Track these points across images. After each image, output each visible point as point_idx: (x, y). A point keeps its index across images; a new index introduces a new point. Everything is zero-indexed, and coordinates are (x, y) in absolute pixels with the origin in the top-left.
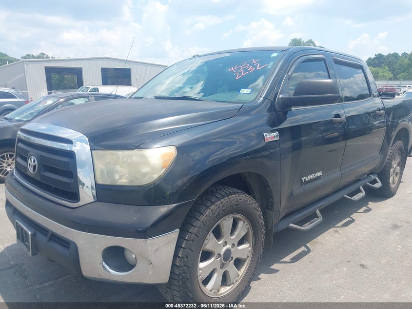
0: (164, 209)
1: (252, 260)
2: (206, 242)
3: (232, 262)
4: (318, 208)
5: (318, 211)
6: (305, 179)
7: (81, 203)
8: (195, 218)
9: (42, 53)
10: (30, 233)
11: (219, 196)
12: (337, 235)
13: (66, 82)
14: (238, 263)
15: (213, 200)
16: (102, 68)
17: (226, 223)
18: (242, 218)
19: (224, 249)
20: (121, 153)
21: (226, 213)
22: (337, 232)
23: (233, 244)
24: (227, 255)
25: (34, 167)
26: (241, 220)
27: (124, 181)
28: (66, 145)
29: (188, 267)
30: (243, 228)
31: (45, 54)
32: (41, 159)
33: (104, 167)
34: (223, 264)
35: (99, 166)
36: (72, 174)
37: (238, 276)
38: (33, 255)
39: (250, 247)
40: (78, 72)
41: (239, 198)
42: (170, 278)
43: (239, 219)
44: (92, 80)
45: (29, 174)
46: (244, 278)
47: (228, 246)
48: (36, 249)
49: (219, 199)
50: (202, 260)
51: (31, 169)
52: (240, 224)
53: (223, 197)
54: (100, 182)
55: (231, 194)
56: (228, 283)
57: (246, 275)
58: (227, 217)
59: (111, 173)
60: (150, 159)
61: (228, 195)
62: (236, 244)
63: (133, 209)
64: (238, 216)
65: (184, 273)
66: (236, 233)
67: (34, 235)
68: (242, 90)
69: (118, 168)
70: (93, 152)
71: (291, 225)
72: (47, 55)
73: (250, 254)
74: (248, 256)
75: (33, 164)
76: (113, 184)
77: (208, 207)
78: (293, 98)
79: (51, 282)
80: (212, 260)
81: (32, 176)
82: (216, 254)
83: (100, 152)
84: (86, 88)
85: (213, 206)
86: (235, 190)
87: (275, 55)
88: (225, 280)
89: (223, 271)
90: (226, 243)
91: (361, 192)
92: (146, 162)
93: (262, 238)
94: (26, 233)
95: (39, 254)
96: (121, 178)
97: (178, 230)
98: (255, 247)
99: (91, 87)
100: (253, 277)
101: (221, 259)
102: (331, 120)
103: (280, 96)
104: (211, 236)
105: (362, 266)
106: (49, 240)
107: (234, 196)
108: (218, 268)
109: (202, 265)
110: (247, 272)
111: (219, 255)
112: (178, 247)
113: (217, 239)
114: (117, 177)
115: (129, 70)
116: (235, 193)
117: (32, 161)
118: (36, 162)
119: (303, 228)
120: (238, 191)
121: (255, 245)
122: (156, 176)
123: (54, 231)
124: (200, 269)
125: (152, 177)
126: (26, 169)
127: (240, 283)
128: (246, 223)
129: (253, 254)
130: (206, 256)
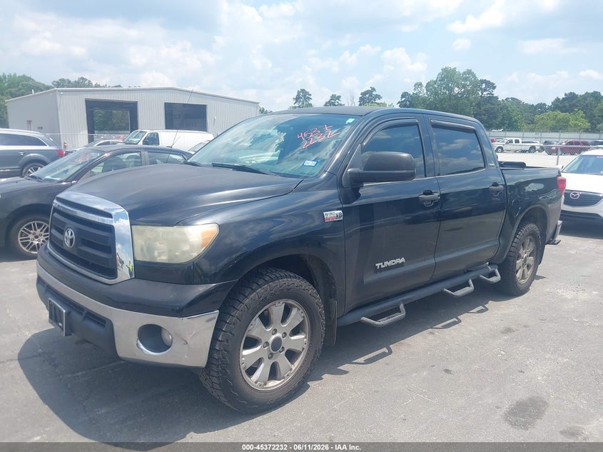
0: (202, 289)
1: (308, 354)
2: (250, 327)
3: (284, 353)
4: (403, 301)
5: (402, 306)
6: (380, 266)
7: (118, 280)
8: (238, 300)
9: (82, 78)
10: (64, 311)
11: (267, 278)
12: (431, 337)
13: (114, 121)
14: (291, 355)
15: (261, 282)
16: (165, 103)
17: (277, 309)
18: (295, 304)
19: (273, 337)
20: (161, 230)
21: (275, 297)
22: (432, 333)
23: (285, 333)
24: (277, 345)
25: (72, 240)
26: (295, 307)
27: (163, 259)
28: (106, 219)
29: (228, 352)
30: (297, 316)
31: (86, 80)
32: (78, 233)
33: (143, 243)
34: (272, 354)
35: (139, 241)
36: (110, 249)
37: (291, 369)
38: (66, 335)
39: (305, 338)
40: (132, 108)
41: (291, 282)
42: (208, 362)
43: (292, 306)
44: (151, 119)
45: (65, 248)
46: (297, 373)
47: (278, 335)
48: (70, 329)
49: (267, 282)
50: (246, 347)
51: (67, 243)
52: (294, 312)
53: (273, 280)
54: (139, 258)
55: (282, 277)
56: (278, 377)
57: (300, 369)
58: (277, 302)
59: (150, 249)
60: (189, 237)
61: (278, 279)
62: (288, 334)
63: (171, 286)
64: (290, 302)
65: (224, 357)
66: (289, 321)
67: (68, 314)
68: (307, 161)
69: (158, 244)
70: (133, 227)
71: (364, 318)
72: (90, 81)
73: (305, 346)
74: (303, 349)
75: (70, 237)
76: (152, 261)
77: (254, 290)
78: (363, 174)
79: (84, 372)
80: (258, 348)
81: (68, 250)
82: (263, 341)
83: (139, 227)
84: (141, 132)
85: (260, 289)
86: (288, 273)
87: (350, 120)
88: (273, 373)
89: (271, 362)
90: (275, 331)
91: (469, 286)
92: (186, 241)
93: (321, 330)
94: (60, 312)
95: (73, 334)
96: (160, 254)
97: (218, 311)
98: (312, 338)
99: (148, 132)
100: (308, 373)
101: (269, 348)
102: (418, 198)
103: (349, 170)
104: (257, 321)
105: (447, 371)
106: (84, 319)
107: (285, 279)
108: (266, 358)
109: (246, 352)
110: (301, 367)
111: (267, 343)
112: (217, 330)
113: (265, 326)
114: (156, 254)
115: (204, 107)
116: (286, 277)
117: (69, 235)
118: (73, 236)
119: (377, 323)
120: (292, 274)
121: (312, 337)
122: (195, 254)
123: (91, 309)
124: (243, 356)
125: (191, 256)
126: (62, 242)
127: (292, 378)
128: (301, 310)
129: (310, 347)
130: (251, 343)
